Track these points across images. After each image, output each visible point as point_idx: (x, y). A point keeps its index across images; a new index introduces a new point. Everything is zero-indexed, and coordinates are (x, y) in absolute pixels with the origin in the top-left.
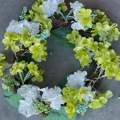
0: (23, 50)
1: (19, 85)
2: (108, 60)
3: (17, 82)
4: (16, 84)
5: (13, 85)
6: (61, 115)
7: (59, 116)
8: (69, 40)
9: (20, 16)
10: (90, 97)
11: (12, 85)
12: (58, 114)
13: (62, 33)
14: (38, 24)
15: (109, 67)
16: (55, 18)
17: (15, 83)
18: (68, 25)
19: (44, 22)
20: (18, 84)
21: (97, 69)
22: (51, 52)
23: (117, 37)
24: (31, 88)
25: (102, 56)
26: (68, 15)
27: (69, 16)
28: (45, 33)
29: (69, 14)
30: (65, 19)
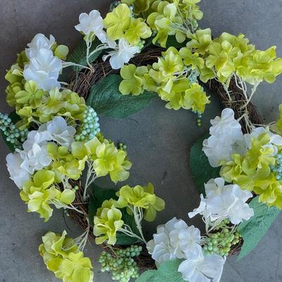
0: (77, 188)
1: (141, 248)
2: (236, 56)
3: (132, 249)
4: (133, 254)
5: (132, 260)
6: (259, 222)
7: (258, 225)
8: (131, 94)
9: (8, 140)
10: (273, 144)
11: (130, 264)
12: (254, 224)
13: (107, 95)
14: (59, 118)
15: (251, 63)
16: (66, 84)
17: (128, 254)
18: (102, 72)
19: (66, 104)
20: (137, 251)
21: (228, 92)
22: (121, 145)
23: (197, 10)
24: (174, 229)
25: (221, 58)
26: (88, 54)
27: (92, 53)
28: (89, 119)
29: (88, 48)
30: (85, 67)
